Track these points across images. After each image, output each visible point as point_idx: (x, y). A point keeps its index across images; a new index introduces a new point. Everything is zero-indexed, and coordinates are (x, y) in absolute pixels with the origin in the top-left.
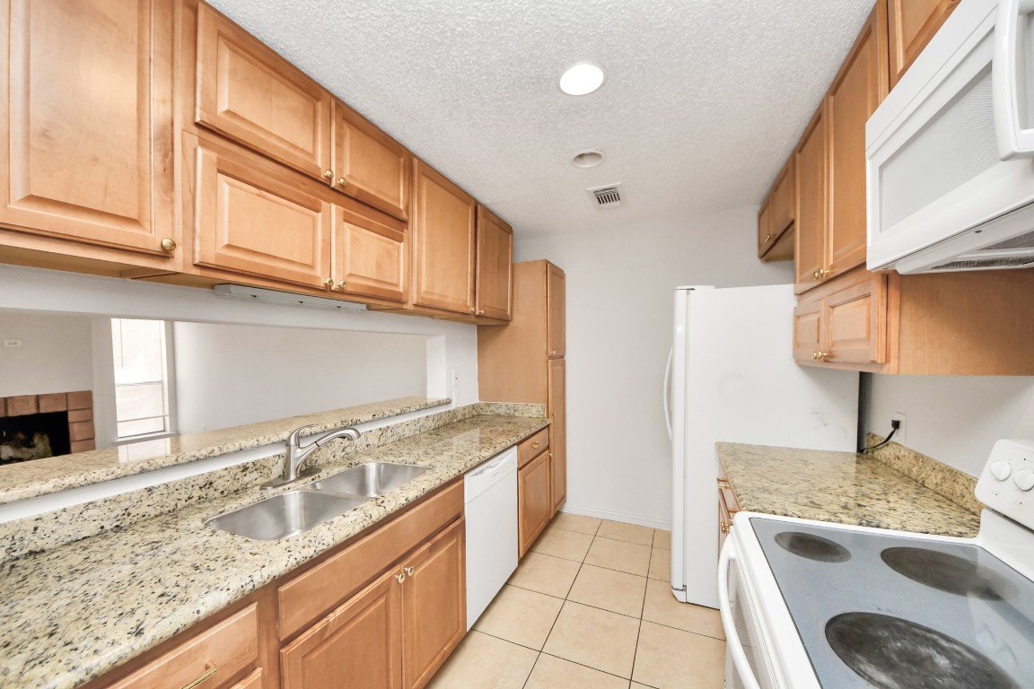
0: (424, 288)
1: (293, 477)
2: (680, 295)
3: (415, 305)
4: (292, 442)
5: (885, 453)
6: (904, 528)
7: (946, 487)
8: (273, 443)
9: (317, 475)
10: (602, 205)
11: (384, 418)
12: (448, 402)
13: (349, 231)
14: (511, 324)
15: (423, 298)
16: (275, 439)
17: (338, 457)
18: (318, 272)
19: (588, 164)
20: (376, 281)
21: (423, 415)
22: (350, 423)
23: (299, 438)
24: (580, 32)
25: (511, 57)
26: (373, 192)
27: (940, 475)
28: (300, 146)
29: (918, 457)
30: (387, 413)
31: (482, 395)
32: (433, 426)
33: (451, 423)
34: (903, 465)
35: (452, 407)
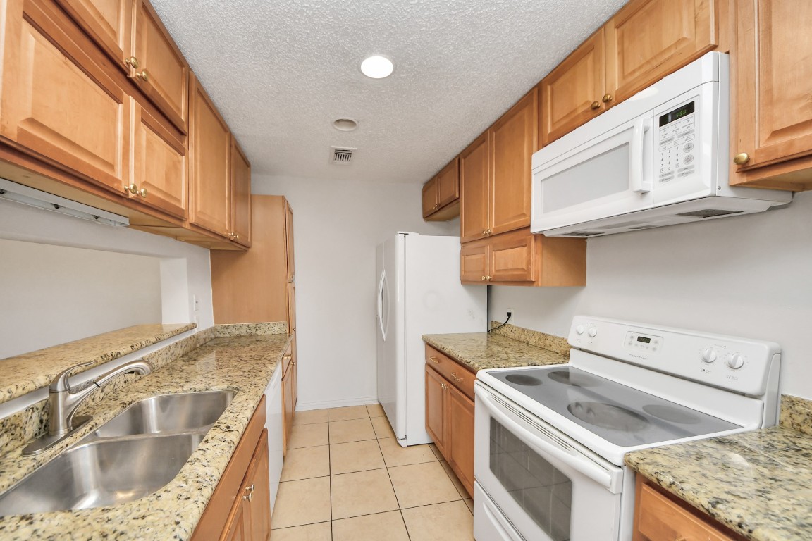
0: (199, 209)
1: (62, 432)
2: (400, 238)
3: (192, 225)
4: (60, 387)
5: (504, 330)
6: (544, 364)
7: (541, 343)
8: (29, 392)
9: (92, 423)
10: (336, 161)
11: (142, 348)
12: (194, 326)
13: (145, 132)
14: (250, 250)
15: (199, 218)
16: (31, 387)
17: (97, 400)
18: (119, 175)
19: (345, 129)
20: (165, 194)
21: (172, 342)
22: (111, 357)
23: (66, 381)
24: (398, 35)
25: (340, 27)
26: (162, 95)
27: (537, 338)
28: (106, 18)
29: (523, 330)
30: (144, 342)
31: (217, 318)
32: (181, 353)
33: (195, 349)
34: (516, 335)
35: (195, 332)
